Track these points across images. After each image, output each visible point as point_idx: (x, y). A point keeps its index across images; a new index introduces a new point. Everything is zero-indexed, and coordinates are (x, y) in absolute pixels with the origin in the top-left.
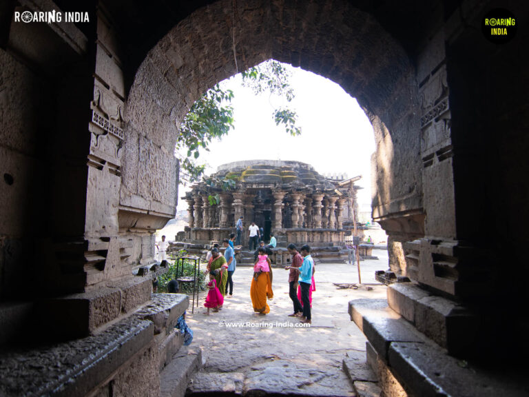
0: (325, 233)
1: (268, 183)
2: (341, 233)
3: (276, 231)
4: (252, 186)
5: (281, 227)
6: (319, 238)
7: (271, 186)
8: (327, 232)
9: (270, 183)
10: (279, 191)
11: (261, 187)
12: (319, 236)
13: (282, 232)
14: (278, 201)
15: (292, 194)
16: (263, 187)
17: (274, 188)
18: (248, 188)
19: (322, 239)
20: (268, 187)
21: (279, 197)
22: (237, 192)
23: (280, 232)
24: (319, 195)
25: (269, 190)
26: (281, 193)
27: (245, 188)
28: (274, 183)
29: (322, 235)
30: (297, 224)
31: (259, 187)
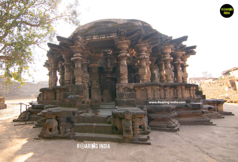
0: (179, 88)
1: (109, 33)
2: (192, 88)
3: (122, 86)
4: (92, 38)
5: (127, 82)
6: (172, 94)
7: (113, 36)
8: (182, 87)
9: (112, 33)
10: (122, 39)
11: (102, 38)
12: (172, 91)
13: (129, 87)
14: (123, 51)
15: (138, 44)
16: (104, 37)
17: (117, 37)
18: (88, 40)
19: (176, 94)
20: (110, 38)
21: (123, 46)
22: (76, 45)
23: (126, 87)
24: (167, 46)
25: (112, 41)
26: (125, 41)
27: (84, 41)
28: (116, 31)
29: (175, 90)
30: (145, 78)
31: (100, 38)
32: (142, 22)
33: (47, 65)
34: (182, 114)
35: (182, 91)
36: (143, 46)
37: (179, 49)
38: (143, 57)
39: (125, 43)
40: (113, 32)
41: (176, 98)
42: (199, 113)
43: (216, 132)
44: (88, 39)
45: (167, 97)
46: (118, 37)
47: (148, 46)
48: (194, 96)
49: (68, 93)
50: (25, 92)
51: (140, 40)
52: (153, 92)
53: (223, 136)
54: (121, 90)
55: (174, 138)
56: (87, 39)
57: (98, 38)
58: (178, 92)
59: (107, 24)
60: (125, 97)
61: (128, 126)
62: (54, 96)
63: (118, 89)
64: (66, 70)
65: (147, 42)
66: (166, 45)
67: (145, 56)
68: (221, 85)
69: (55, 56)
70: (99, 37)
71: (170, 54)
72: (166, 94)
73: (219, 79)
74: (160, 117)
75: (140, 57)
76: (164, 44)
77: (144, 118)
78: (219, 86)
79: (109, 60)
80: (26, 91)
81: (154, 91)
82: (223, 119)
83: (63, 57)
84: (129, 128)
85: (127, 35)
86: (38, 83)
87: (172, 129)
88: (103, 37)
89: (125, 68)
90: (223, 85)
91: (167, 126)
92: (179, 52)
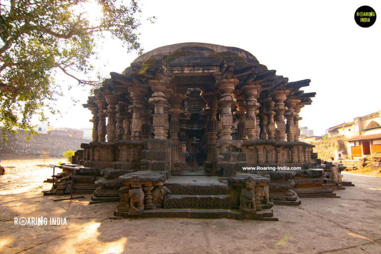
0: (295, 149)
1: (209, 66)
4: (182, 70)
5: (231, 138)
6: (286, 157)
7: (215, 71)
8: (298, 147)
9: (213, 66)
10: (229, 76)
11: (197, 71)
12: (286, 153)
13: (235, 145)
14: (227, 94)
15: (246, 85)
16: (201, 71)
17: (219, 73)
18: (176, 74)
19: (290, 157)
20: (209, 73)
21: (229, 87)
22: (158, 79)
23: (232, 146)
24: (282, 91)
25: (211, 77)
26: (232, 80)
27: (171, 74)
28: (219, 64)
29: (290, 152)
30: (253, 134)
31: (195, 72)
32: (246, 53)
33: (91, 105)
34: (300, 183)
35: (298, 153)
36: (253, 88)
37: (293, 95)
38: (252, 103)
39: (231, 82)
40: (214, 64)
41: (290, 163)
42: (321, 183)
43: (343, 205)
44: (176, 72)
45: (279, 160)
46: (221, 73)
47: (259, 89)
48: (309, 160)
49: (148, 151)
50: (23, 147)
51: (251, 80)
52: (265, 153)
53: (354, 210)
54: (224, 149)
55: (299, 213)
56: (174, 72)
57: (192, 72)
58: (294, 154)
59: (202, 52)
60: (232, 159)
61: (251, 197)
62: (112, 155)
63: (221, 147)
64: (136, 116)
65: (259, 83)
66: (280, 90)
67: (255, 103)
68: (326, 147)
69: (114, 92)
70: (194, 70)
71: (284, 102)
72: (279, 157)
73: (324, 138)
74: (278, 187)
75: (249, 103)
76: (277, 88)
77: (265, 188)
78: (323, 148)
79: (186, 103)
80: (27, 145)
81: (267, 152)
82: (344, 191)
83: (131, 96)
84: (252, 199)
85: (236, 72)
86: (49, 132)
87: (293, 203)
88: (199, 72)
89: (229, 118)
90: (330, 146)
91: (287, 198)
92: (293, 100)
